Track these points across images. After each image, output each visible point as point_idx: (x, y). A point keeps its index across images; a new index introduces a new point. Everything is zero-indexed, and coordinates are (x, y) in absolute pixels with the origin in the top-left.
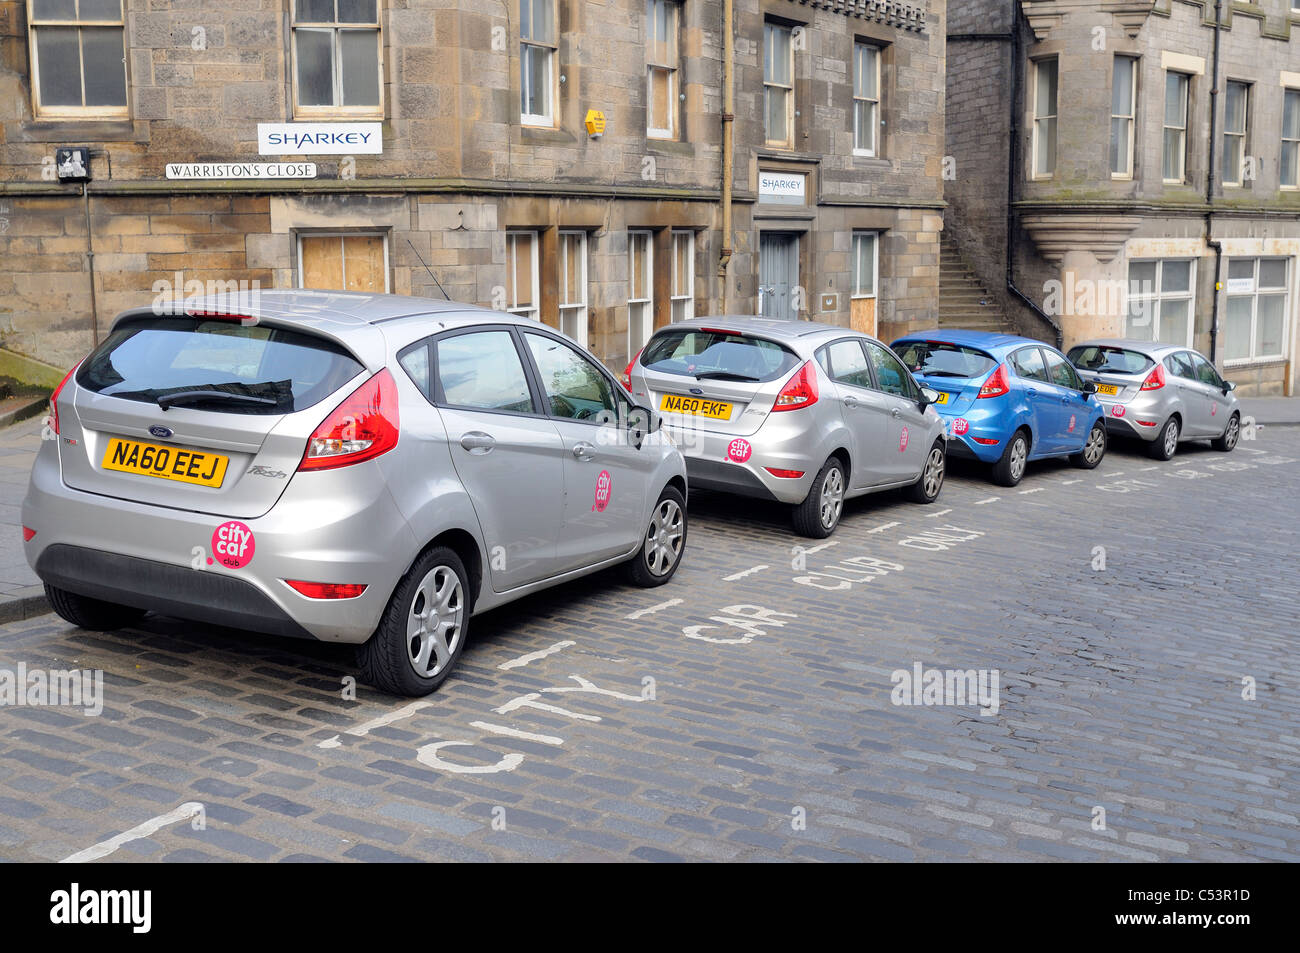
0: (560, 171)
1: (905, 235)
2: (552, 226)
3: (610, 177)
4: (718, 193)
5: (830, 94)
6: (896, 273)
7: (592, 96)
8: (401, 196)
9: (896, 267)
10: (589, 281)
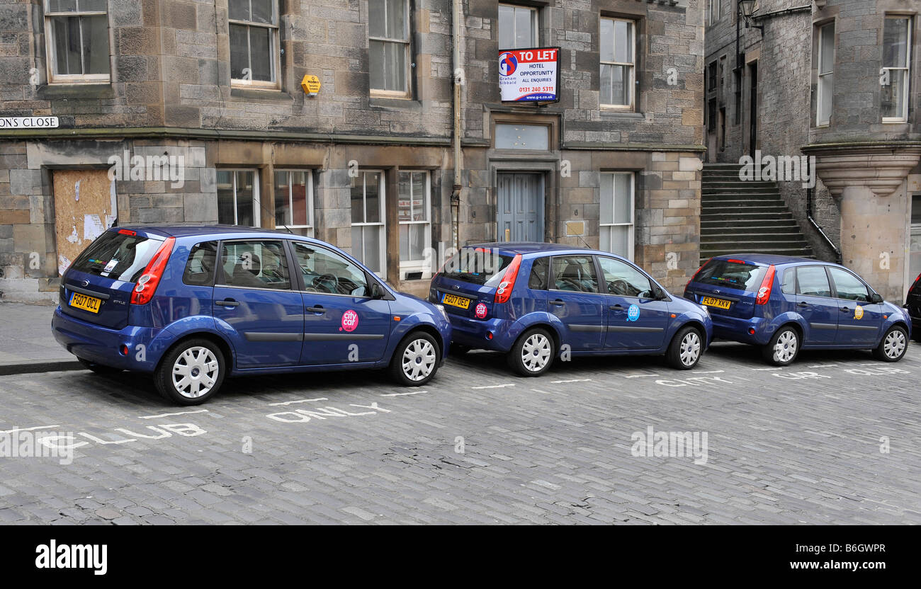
0: (274, 122)
1: (660, 174)
2: (267, 165)
3: (329, 127)
4: (448, 141)
5: (573, 60)
6: (650, 206)
7: (309, 65)
8: (121, 141)
9: (650, 200)
10: (315, 208)
